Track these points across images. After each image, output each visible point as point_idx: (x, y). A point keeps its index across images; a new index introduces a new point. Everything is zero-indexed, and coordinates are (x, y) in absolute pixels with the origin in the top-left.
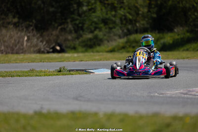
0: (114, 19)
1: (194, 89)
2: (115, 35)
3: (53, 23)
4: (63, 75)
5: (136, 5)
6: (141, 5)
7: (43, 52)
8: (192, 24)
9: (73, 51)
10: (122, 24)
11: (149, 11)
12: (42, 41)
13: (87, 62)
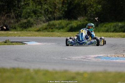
0: (40, 10)
1: (90, 56)
2: (41, 21)
3: (2, 12)
4: (8, 44)
5: (55, 2)
6: (58, 3)
8: (89, 15)
9: (14, 30)
10: (45, 14)
11: (63, 6)
13: (23, 37)
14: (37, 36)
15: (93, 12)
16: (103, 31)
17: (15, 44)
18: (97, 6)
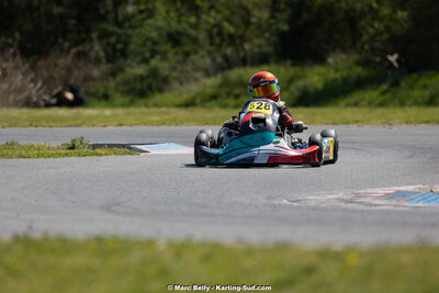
0: (193, 33)
1: (369, 191)
2: (196, 69)
3: (60, 40)
4: (79, 155)
5: (246, 2)
6: (255, 4)
7: (36, 105)
8: (367, 47)
9: (103, 103)
10: (212, 44)
11: (272, 17)
12: (34, 81)
13: (132, 128)
14: (182, 123)
15: (381, 33)
16: (417, 103)
17: (106, 154)
18: (395, 12)
